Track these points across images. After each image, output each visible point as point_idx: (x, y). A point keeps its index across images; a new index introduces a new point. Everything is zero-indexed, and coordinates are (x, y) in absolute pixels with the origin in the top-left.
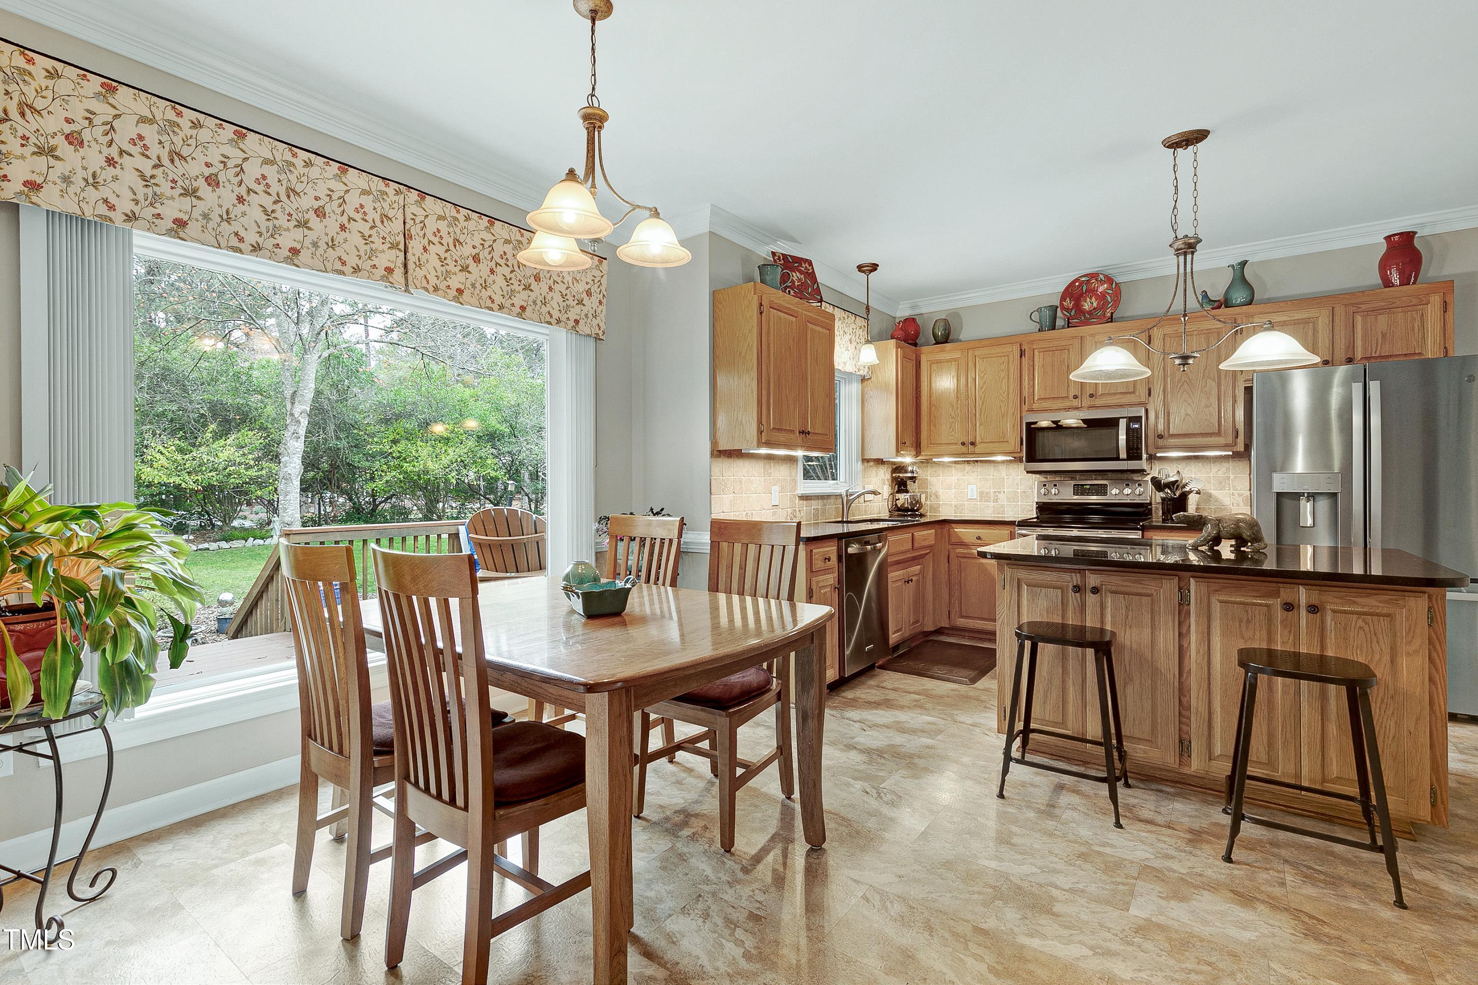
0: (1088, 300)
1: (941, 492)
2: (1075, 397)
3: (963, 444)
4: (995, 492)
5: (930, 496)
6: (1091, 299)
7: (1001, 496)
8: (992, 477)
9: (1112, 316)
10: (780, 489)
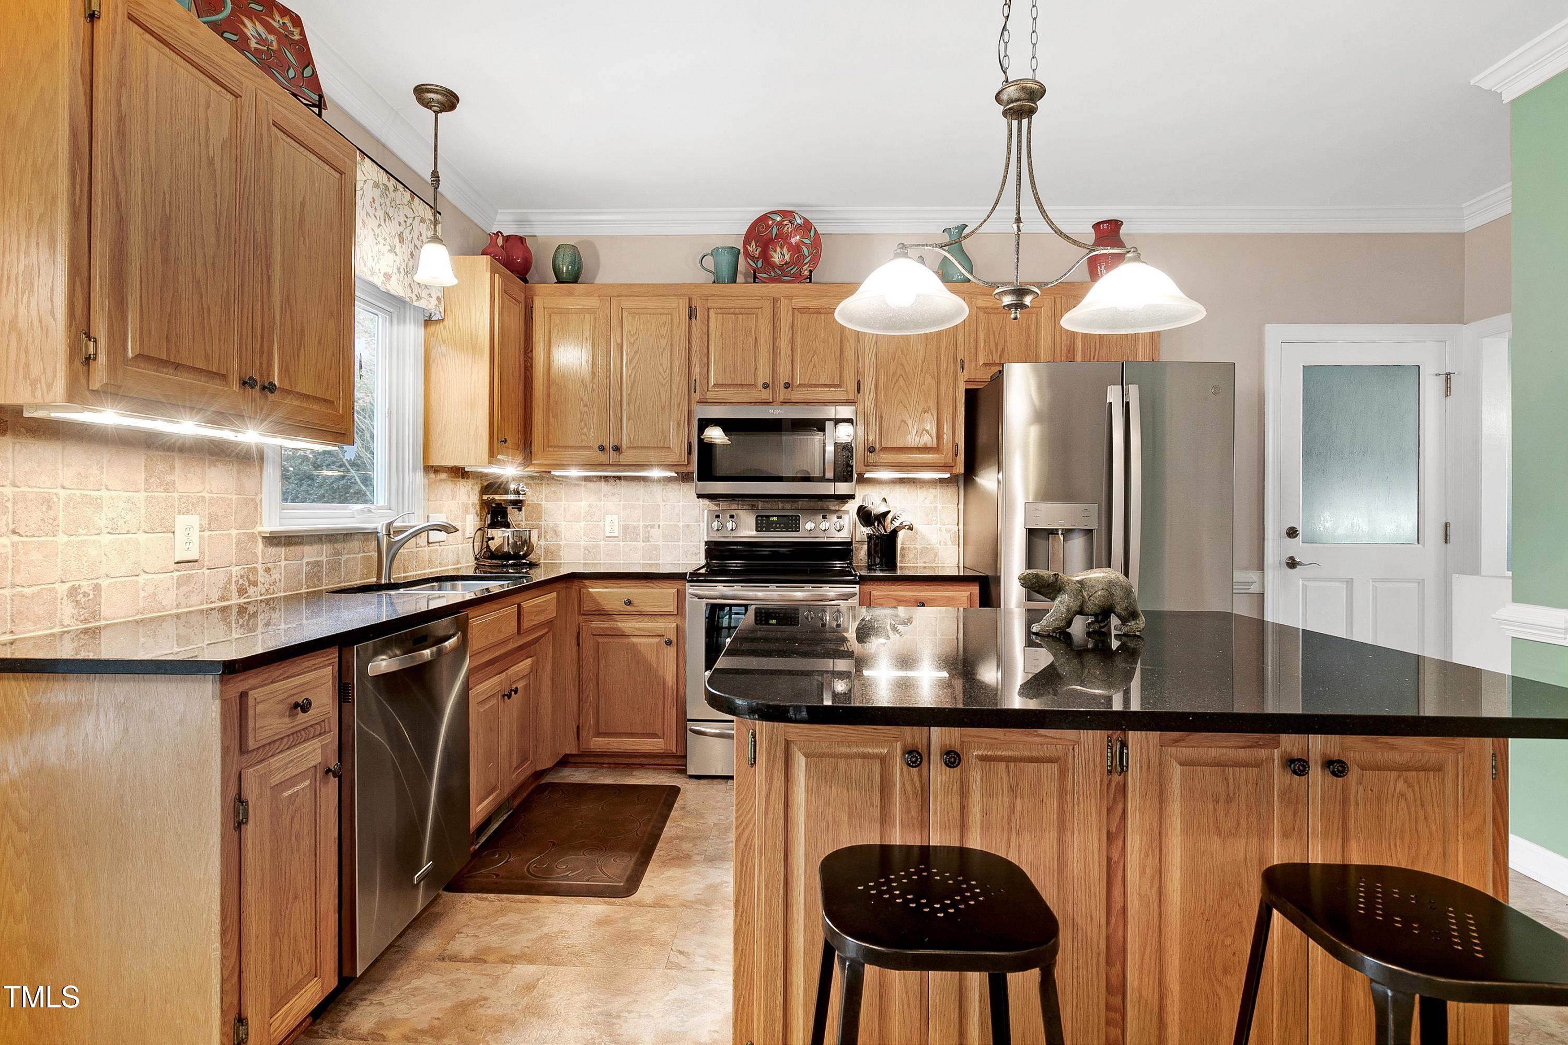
0: (778, 249)
1: (563, 526)
2: (766, 386)
3: (602, 448)
4: (646, 526)
5: (546, 532)
6: (782, 248)
7: (655, 532)
8: (641, 503)
9: (810, 275)
10: (205, 522)
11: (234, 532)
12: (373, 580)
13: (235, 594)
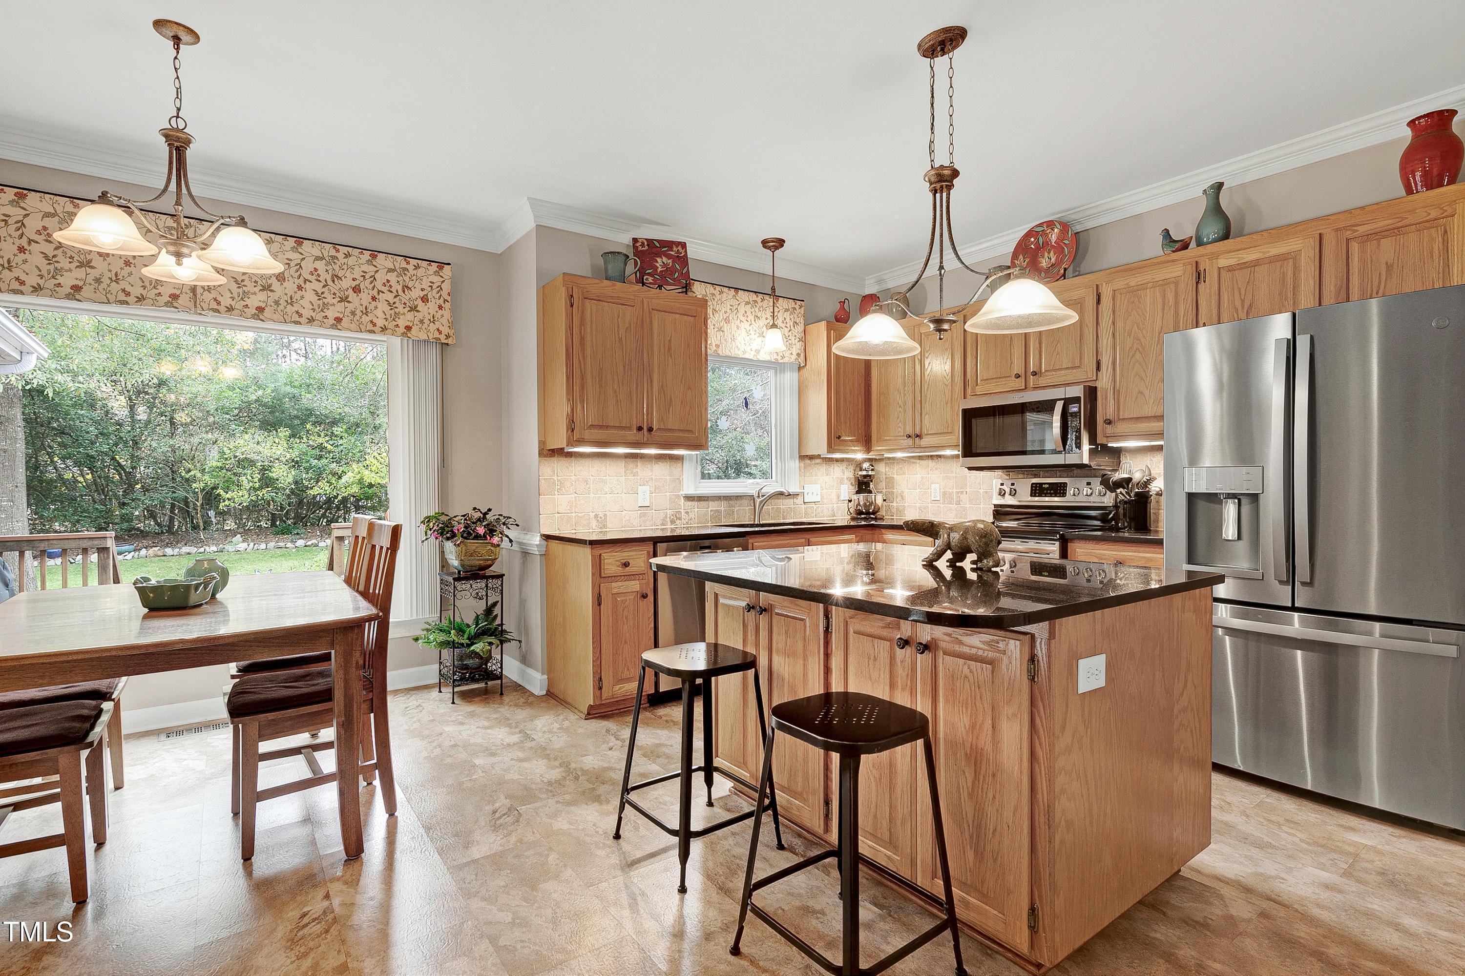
0: (1046, 254)
1: (907, 492)
2: (1018, 376)
3: (909, 435)
4: (958, 493)
5: (897, 497)
6: (1049, 253)
7: (964, 497)
8: (954, 475)
10: (653, 490)
11: (668, 494)
12: (752, 523)
13: (669, 523)
